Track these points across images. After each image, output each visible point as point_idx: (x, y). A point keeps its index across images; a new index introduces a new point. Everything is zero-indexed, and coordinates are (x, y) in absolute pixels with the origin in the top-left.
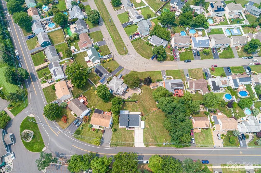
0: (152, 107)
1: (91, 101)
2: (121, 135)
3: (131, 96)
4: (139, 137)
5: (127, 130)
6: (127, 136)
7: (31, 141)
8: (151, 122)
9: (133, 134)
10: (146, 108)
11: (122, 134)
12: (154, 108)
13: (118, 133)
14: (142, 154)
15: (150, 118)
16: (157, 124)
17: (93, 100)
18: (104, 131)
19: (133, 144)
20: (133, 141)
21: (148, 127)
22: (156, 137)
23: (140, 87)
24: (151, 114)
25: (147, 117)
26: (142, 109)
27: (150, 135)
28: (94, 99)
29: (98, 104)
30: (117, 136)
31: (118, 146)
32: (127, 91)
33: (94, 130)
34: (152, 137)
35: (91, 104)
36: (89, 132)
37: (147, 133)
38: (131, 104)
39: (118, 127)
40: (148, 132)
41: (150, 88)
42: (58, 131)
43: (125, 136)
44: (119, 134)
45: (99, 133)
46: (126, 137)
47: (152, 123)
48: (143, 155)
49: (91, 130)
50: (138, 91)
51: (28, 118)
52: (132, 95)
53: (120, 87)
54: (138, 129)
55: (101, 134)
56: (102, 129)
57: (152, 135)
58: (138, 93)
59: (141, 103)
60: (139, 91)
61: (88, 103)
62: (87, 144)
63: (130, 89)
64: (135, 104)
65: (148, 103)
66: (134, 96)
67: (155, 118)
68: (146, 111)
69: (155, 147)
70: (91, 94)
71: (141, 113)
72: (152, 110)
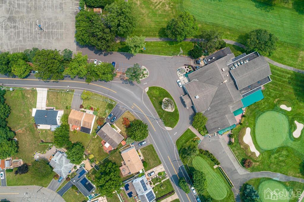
0: (23, 135)
1: (97, 145)
2: (62, 102)
3: (48, 150)
4: (42, 99)
5: (55, 108)
6: (55, 100)
7: (163, 98)
8: (26, 115)
9: (47, 102)
10: (31, 133)
11: (61, 102)
12: (20, 133)
13: (64, 105)
14: (40, 81)
15: (27, 121)
16: (20, 113)
17: (96, 147)
18: (81, 107)
19: (48, 92)
20: (48, 95)
22: (23, 98)
23: (35, 161)
24: (25, 125)
26: (36, 133)
27: (29, 101)
28: (95, 149)
29: (89, 141)
30: (66, 101)
32: (52, 156)
33: (92, 109)
34: (27, 99)
35: (97, 141)
36: (98, 107)
37: (32, 103)
38: (48, 140)
39: (64, 111)
40: (31, 104)
41: (23, 160)
42: (134, 109)
43: (57, 100)
44: (64, 103)
45: (86, 105)
46: (56, 100)
49: (96, 108)
50: (38, 157)
51: (172, 126)
52: (47, 151)
53: (57, 161)
54: (42, 108)
55: (84, 104)
56: (83, 109)
57: (27, 101)
58: (39, 154)
59: (36, 140)
61: (101, 142)
62: (100, 94)
63: (48, 160)
64: (44, 139)
65: (27, 140)
66: (45, 150)
67: (21, 120)
68: (31, 130)
69: (25, 88)
70: (98, 155)
71: (37, 128)
72: (24, 131)
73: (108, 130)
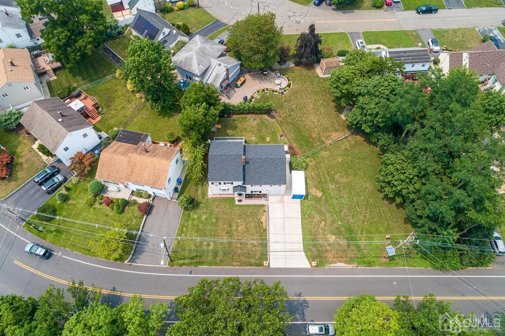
0: (327, 128)
1: (114, 112)
2: (214, 220)
3: (252, 97)
4: (284, 229)
5: (237, 203)
6: (237, 226)
8: (328, 178)
9: (263, 220)
10: (306, 134)
11: (217, 219)
12: (337, 131)
13: (205, 213)
14: (300, 295)
15: (323, 165)
16: (348, 183)
17: (119, 108)
18: (147, 209)
19: (264, 255)
20: (264, 245)
21: (320, 194)
22: (350, 230)
23: (283, 72)
24: (328, 152)
25: (314, 163)
26: (291, 136)
27: (329, 221)
28: (123, 104)
29: (135, 120)
30: (201, 226)
31: (202, 263)
32: (239, 83)
33: (110, 202)
34: (337, 228)
35: (112, 121)
36: (91, 210)
37: (317, 217)
38: (255, 119)
39: (205, 193)
40: (320, 212)
41: (318, 76)
43: (231, 226)
44: (206, 219)
45: (129, 216)
46: (234, 228)
47: (333, 180)
48: (305, 301)
49: (97, 205)
50: (277, 81)
52: (255, 96)
53: (215, 62)
54: (282, 201)
55: (136, 217)
56: (141, 201)
57: (334, 221)
58: (277, 88)
59: (290, 119)
60: (279, 83)
61: (102, 119)
62: (76, 257)
63: (251, 78)
64: (267, 120)
65: (313, 118)
66: (263, 97)
67: (342, 163)
68: (307, 142)
69: (350, 266)
70: (117, 91)
71: (291, 148)
72: (328, 137)
73: (51, 134)
